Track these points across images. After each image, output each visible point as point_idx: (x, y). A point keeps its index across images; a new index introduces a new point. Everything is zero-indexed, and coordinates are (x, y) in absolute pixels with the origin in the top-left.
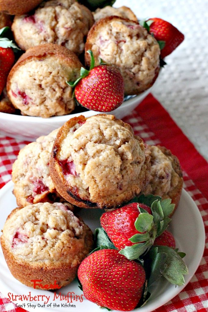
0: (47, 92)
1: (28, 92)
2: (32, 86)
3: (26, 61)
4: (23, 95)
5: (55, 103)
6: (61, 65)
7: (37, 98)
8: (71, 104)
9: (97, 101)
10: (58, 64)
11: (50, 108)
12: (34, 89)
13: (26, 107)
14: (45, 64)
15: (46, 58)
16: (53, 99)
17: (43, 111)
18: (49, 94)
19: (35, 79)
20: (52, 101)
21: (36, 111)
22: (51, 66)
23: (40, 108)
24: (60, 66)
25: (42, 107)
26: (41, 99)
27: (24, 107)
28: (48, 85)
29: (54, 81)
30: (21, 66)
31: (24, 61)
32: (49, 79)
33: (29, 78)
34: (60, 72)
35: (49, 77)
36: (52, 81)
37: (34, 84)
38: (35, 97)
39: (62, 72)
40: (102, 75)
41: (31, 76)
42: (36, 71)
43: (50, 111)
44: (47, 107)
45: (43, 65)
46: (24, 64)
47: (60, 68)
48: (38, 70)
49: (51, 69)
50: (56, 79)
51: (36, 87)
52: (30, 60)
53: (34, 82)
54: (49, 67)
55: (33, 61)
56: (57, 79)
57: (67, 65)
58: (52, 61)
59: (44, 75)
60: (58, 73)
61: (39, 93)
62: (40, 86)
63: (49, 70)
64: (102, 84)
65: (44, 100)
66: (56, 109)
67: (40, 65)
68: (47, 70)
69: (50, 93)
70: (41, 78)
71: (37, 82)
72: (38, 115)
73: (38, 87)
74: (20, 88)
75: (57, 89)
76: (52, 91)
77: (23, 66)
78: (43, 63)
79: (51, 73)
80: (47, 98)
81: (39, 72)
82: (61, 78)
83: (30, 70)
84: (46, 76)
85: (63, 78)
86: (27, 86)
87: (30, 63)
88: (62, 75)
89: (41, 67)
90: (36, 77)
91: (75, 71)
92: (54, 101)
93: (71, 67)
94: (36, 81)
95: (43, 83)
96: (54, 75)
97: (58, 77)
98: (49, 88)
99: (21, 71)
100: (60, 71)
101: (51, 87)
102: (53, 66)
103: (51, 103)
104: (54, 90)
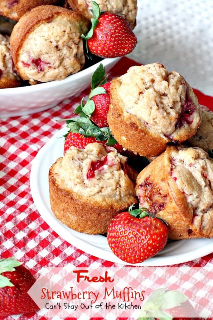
0: (65, 51)
1: (44, 58)
2: (50, 50)
3: (35, 26)
4: (37, 62)
5: (74, 61)
6: (69, 21)
7: (56, 61)
8: (83, 59)
9: (118, 45)
10: (66, 21)
11: (68, 68)
12: (52, 52)
13: (42, 73)
14: (56, 25)
15: (53, 19)
16: (71, 57)
17: (61, 72)
18: (67, 53)
19: (51, 42)
20: (70, 59)
21: (54, 74)
22: (62, 25)
23: (59, 70)
24: (69, 23)
25: (61, 69)
26: (60, 60)
27: (40, 74)
28: (65, 44)
29: (70, 39)
30: (30, 34)
31: (33, 27)
32: (66, 38)
33: (45, 43)
34: (72, 29)
35: (64, 36)
36: (68, 39)
37: (52, 47)
38: (54, 60)
39: (73, 28)
40: (114, 20)
41: (46, 40)
42: (50, 33)
43: (68, 70)
44: (66, 67)
45: (55, 26)
46: (33, 31)
47: (70, 25)
48: (52, 31)
49: (64, 27)
50: (70, 35)
51: (54, 50)
52: (39, 24)
53: (51, 45)
54: (61, 27)
55: (42, 25)
56: (72, 36)
57: (75, 20)
58: (60, 19)
59: (60, 35)
60: (71, 30)
61: (58, 55)
62: (57, 47)
63: (63, 29)
64: (118, 28)
65: (62, 60)
66: (74, 67)
67: (52, 27)
68: (61, 29)
69: (68, 51)
70: (58, 38)
71: (54, 44)
72: (55, 78)
73: (55, 49)
74: (34, 56)
75: (73, 46)
76: (69, 49)
77: (33, 33)
78: (53, 24)
79: (65, 31)
80: (65, 57)
81: (54, 34)
82: (74, 34)
83: (43, 34)
84: (62, 36)
85: (75, 33)
86: (44, 51)
87: (40, 28)
88: (75, 31)
89: (53, 28)
90: (52, 40)
91: (81, 25)
92: (72, 59)
93: (77, 21)
94: (52, 43)
95: (60, 43)
96: (68, 33)
97: (72, 33)
98: (66, 47)
99: (31, 39)
100: (71, 27)
101: (67, 46)
102: (64, 24)
103: (69, 62)
104: (71, 48)
